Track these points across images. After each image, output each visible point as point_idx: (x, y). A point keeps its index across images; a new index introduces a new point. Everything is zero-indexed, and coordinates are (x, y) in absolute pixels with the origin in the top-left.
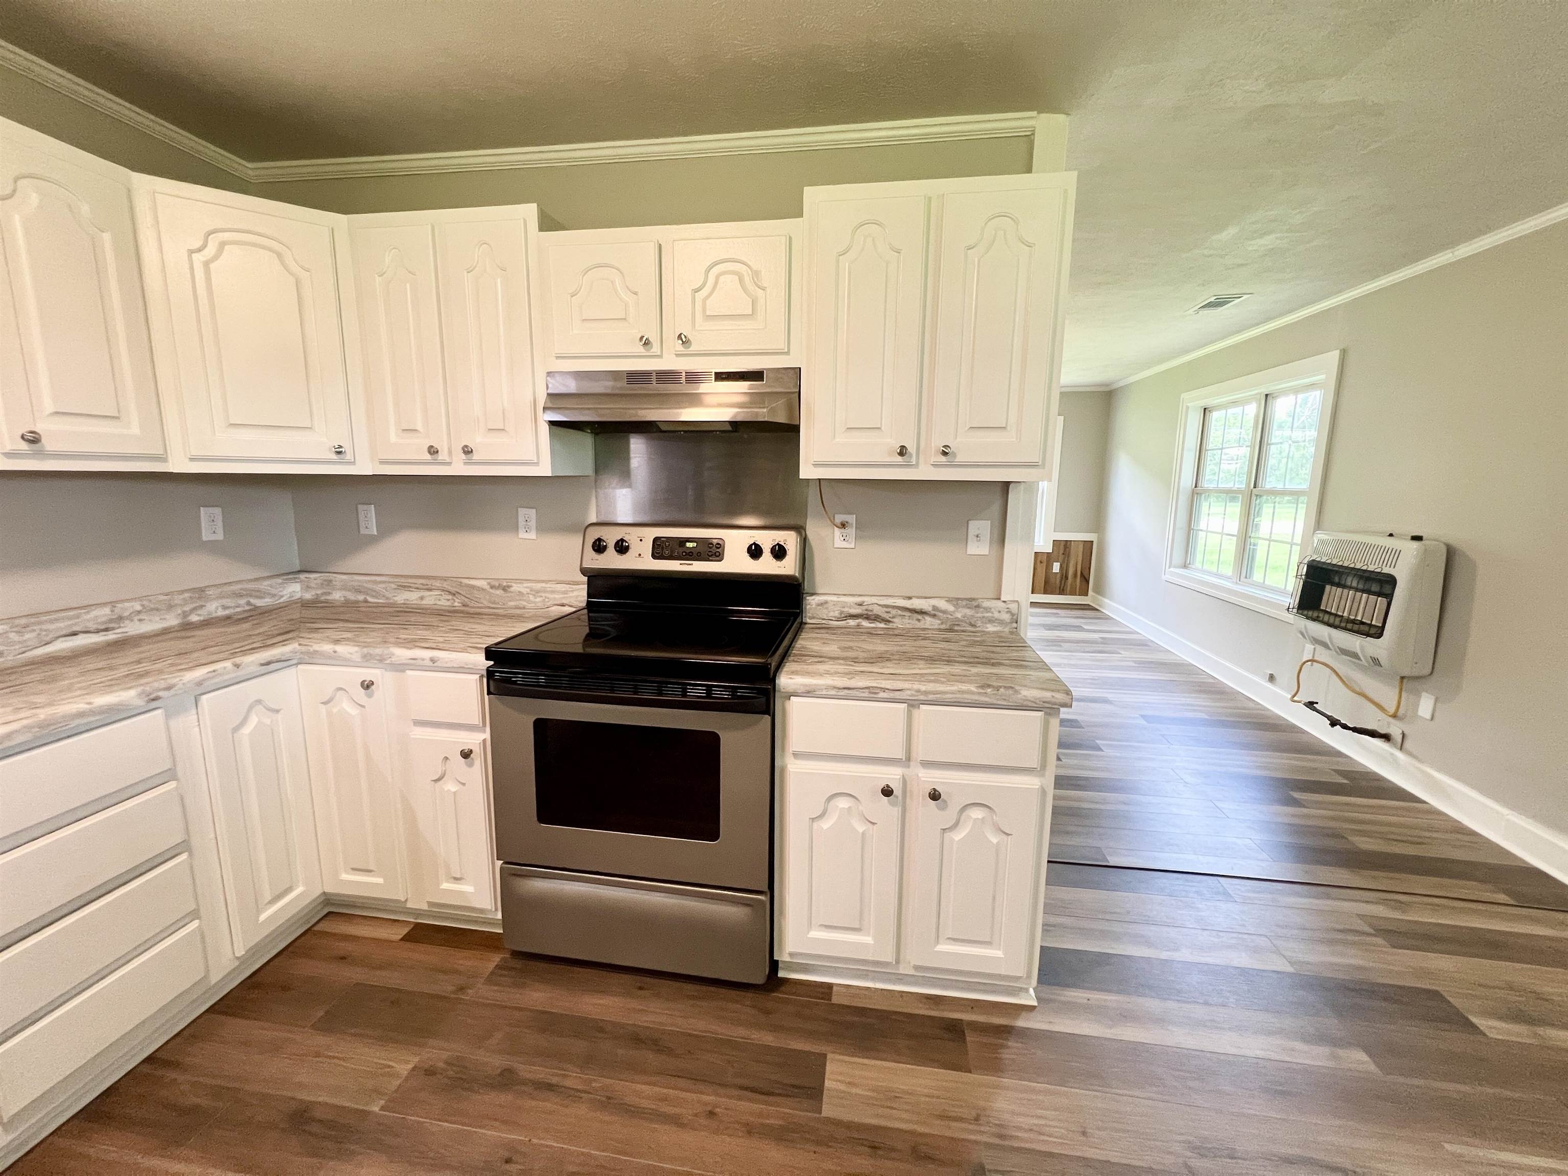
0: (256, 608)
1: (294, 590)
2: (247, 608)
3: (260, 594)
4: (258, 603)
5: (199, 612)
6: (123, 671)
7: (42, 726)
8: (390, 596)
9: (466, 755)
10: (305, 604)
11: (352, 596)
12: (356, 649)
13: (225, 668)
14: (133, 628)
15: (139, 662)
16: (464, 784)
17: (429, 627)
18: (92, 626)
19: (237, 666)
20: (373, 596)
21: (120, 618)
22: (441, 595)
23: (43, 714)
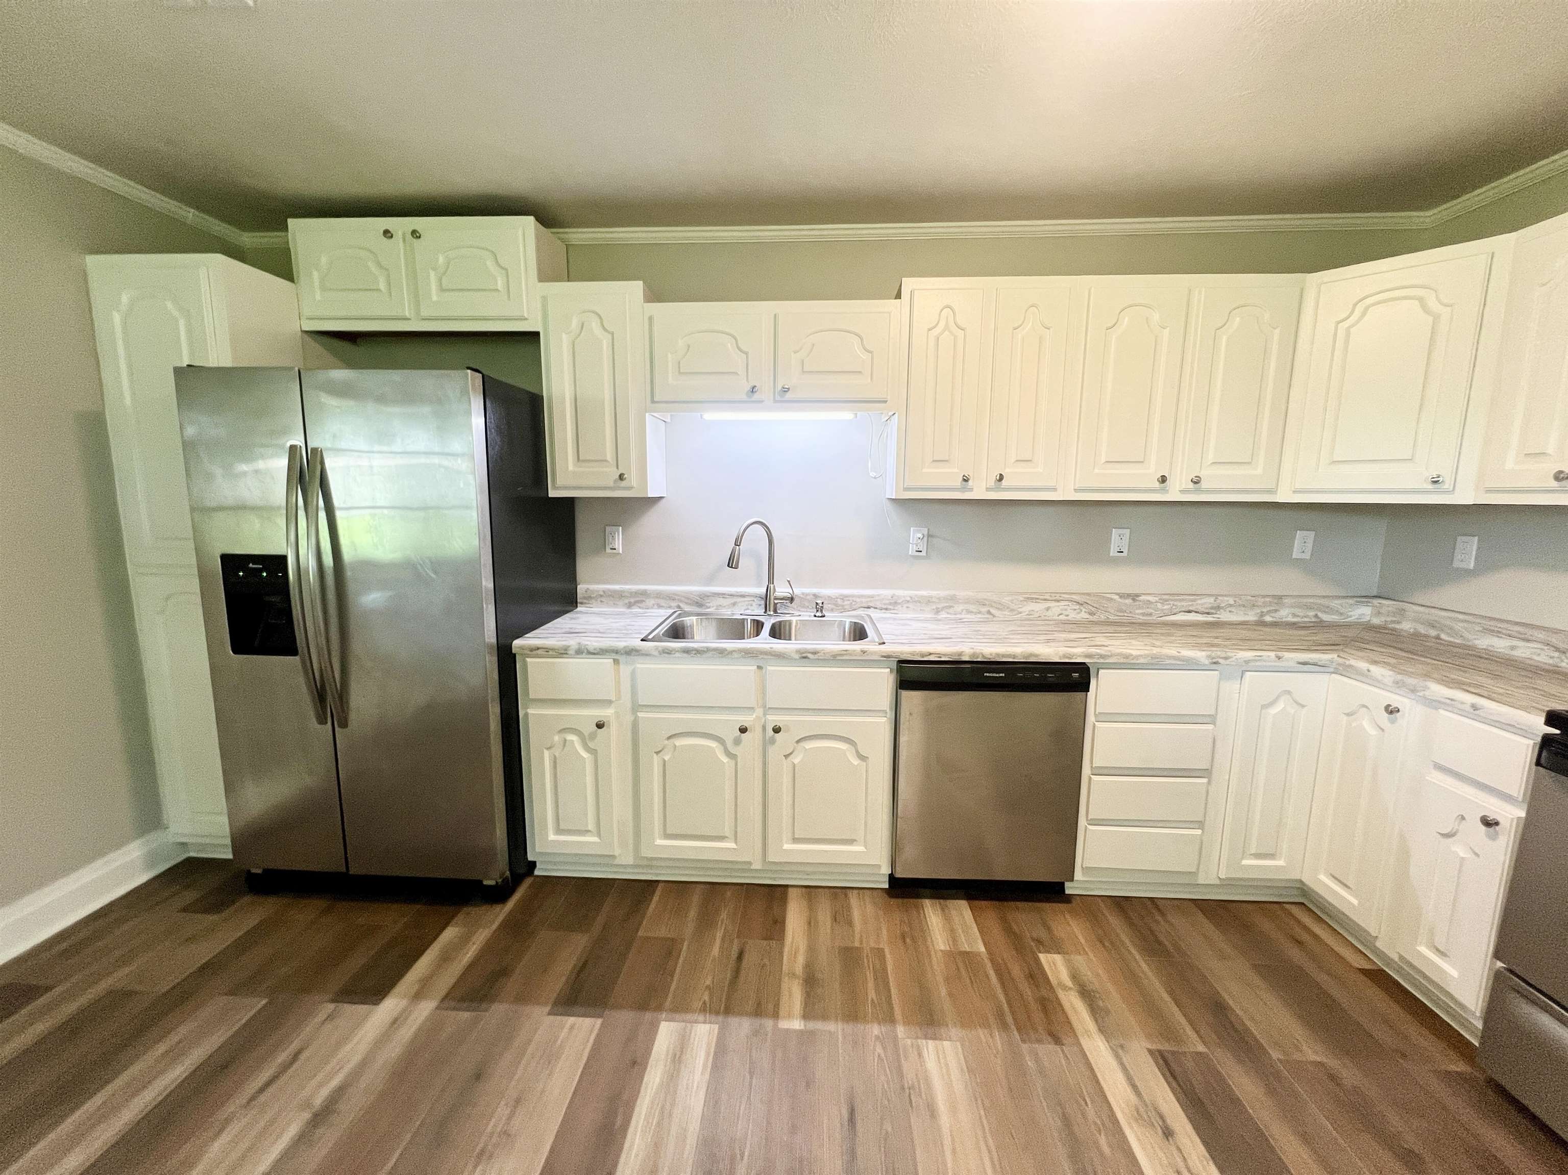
0: (1322, 621)
1: (1363, 613)
2: (1313, 620)
3: (1328, 610)
4: (1325, 617)
5: (1273, 615)
6: (1205, 641)
7: (1154, 657)
8: (1470, 637)
9: (1488, 823)
10: (1369, 627)
11: (1422, 630)
12: (1391, 673)
13: (1269, 656)
14: (1225, 616)
15: (1217, 638)
16: (1477, 855)
17: (1496, 677)
18: (1200, 609)
19: (1279, 658)
20: (1448, 634)
21: (1218, 608)
22: (1542, 649)
23: (1155, 651)
